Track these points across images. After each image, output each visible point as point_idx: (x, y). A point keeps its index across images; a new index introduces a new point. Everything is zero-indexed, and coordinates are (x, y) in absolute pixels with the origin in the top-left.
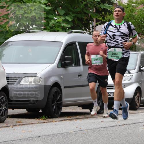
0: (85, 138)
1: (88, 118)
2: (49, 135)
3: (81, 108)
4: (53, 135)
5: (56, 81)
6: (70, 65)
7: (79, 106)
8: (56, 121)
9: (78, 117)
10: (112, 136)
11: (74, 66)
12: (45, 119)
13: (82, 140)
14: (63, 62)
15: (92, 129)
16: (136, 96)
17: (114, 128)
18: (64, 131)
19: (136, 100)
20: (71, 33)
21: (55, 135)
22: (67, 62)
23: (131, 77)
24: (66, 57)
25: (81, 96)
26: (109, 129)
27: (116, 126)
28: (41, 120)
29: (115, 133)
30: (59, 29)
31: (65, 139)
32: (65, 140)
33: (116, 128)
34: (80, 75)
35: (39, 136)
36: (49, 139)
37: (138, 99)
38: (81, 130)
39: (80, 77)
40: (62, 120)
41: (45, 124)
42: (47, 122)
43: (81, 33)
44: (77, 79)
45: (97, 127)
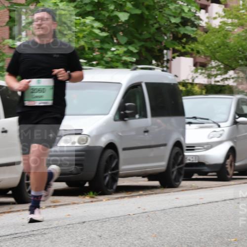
0: (151, 223)
1: (156, 194)
2: (98, 220)
3: (146, 179)
4: (104, 220)
5: (112, 140)
6: (132, 116)
7: (144, 177)
8: (109, 200)
9: (141, 192)
10: (190, 220)
11: (139, 118)
12: (93, 196)
13: (146, 227)
14: (122, 112)
15: (162, 210)
16: (228, 161)
17: (194, 207)
18: (121, 213)
19: (228, 166)
20: (135, 69)
21: (107, 220)
22: (128, 112)
23: (221, 132)
24: (127, 104)
25: (147, 162)
26: (187, 209)
27: (198, 204)
28: (87, 199)
29: (195, 215)
30: (118, 64)
31: (122, 225)
32: (122, 227)
33: (198, 207)
34: (146, 132)
35: (84, 222)
36: (98, 225)
37: (231, 165)
38: (146, 212)
39: (146, 134)
40: (118, 198)
41: (93, 203)
42: (95, 201)
43: (150, 69)
44: (142, 136)
45: (170, 207)
